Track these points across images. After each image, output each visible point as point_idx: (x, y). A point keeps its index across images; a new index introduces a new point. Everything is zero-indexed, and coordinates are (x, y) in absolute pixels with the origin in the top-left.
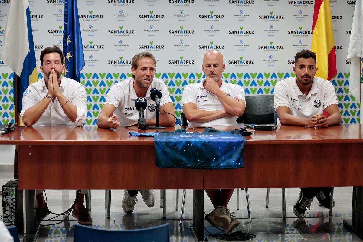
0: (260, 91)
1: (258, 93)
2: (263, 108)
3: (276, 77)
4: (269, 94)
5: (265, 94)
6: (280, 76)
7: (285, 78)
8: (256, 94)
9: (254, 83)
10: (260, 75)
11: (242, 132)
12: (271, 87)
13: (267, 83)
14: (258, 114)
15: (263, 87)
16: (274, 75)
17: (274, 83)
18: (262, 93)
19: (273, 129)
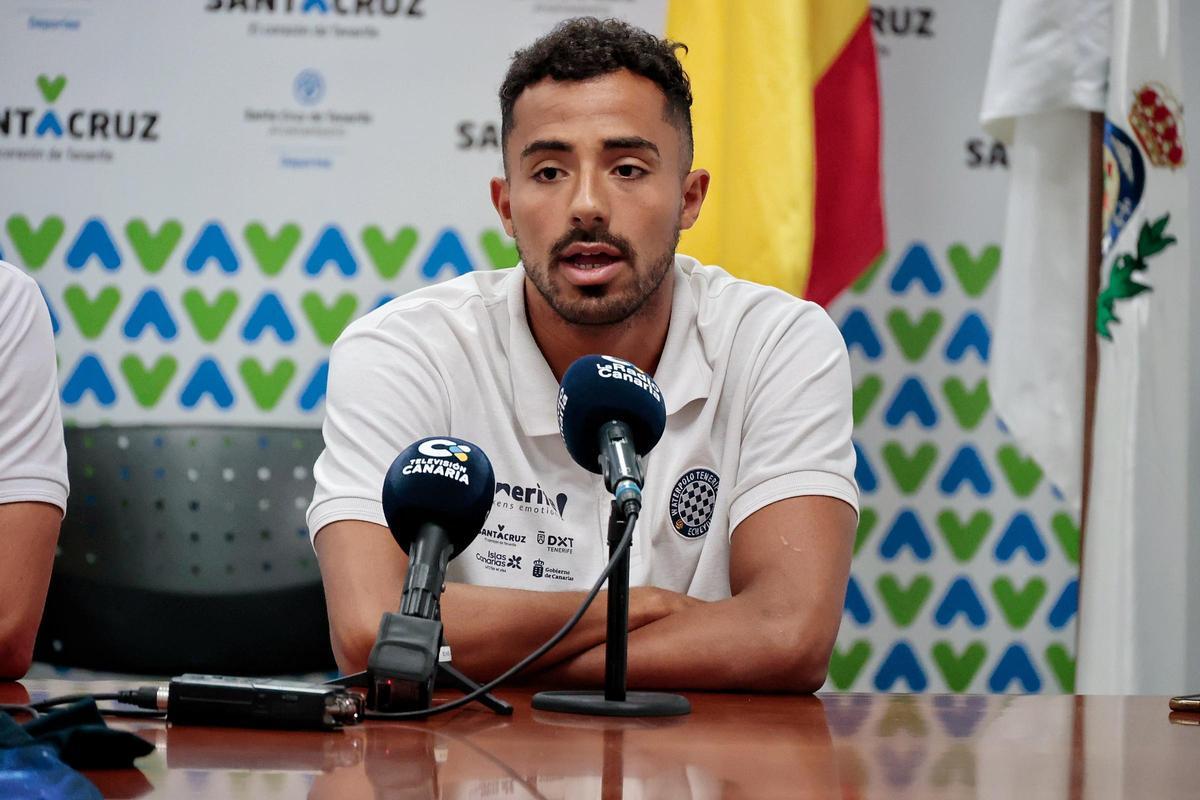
0: (208, 381)
1: (189, 398)
2: (230, 537)
3: (349, 267)
4: (287, 413)
5: (245, 412)
6: (390, 253)
7: (430, 270)
8: (168, 410)
9: (151, 313)
10: (213, 247)
11: (64, 734)
12: (305, 351)
13: (270, 316)
14: (180, 583)
15: (230, 351)
16: (332, 249)
17: (331, 321)
18: (225, 399)
19: (336, 716)
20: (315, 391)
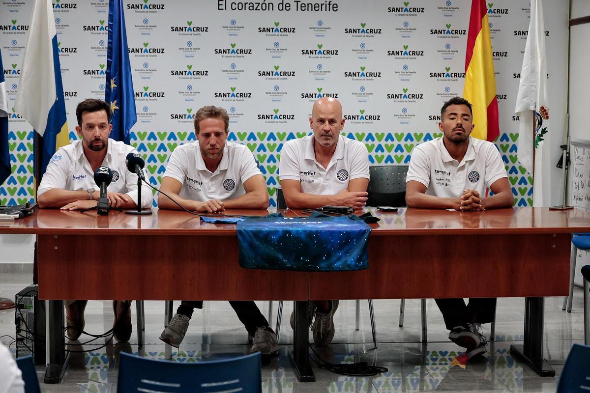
0: (389, 159)
1: (386, 162)
2: (393, 184)
3: (412, 140)
4: (402, 164)
5: (396, 163)
6: (418, 137)
7: (425, 140)
8: (383, 164)
9: (380, 148)
10: (390, 137)
11: (365, 218)
12: (405, 154)
13: (399, 148)
14: (385, 191)
15: (393, 154)
16: (409, 137)
17: (410, 149)
18: (392, 162)
20: (408, 158)
